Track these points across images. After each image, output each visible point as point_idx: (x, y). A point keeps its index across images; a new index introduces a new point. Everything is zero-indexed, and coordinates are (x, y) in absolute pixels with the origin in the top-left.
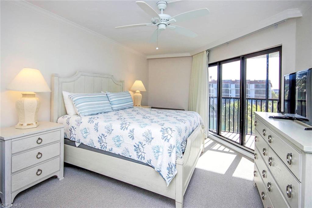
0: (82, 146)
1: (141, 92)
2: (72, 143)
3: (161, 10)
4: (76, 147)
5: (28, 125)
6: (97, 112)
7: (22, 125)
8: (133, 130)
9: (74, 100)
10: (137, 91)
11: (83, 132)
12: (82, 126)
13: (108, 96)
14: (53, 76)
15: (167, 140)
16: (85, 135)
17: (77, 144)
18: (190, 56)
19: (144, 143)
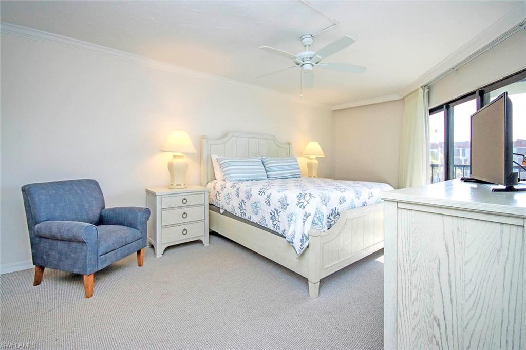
0: (226, 213)
1: (318, 158)
2: (218, 210)
3: (305, 46)
4: (220, 213)
5: (177, 185)
6: (247, 179)
7: (172, 185)
8: (270, 194)
9: (221, 163)
10: (312, 157)
11: (226, 198)
12: (226, 191)
13: (264, 161)
14: (203, 137)
15: (302, 207)
16: (228, 201)
17: (222, 211)
18: (399, 99)
19: (280, 210)
